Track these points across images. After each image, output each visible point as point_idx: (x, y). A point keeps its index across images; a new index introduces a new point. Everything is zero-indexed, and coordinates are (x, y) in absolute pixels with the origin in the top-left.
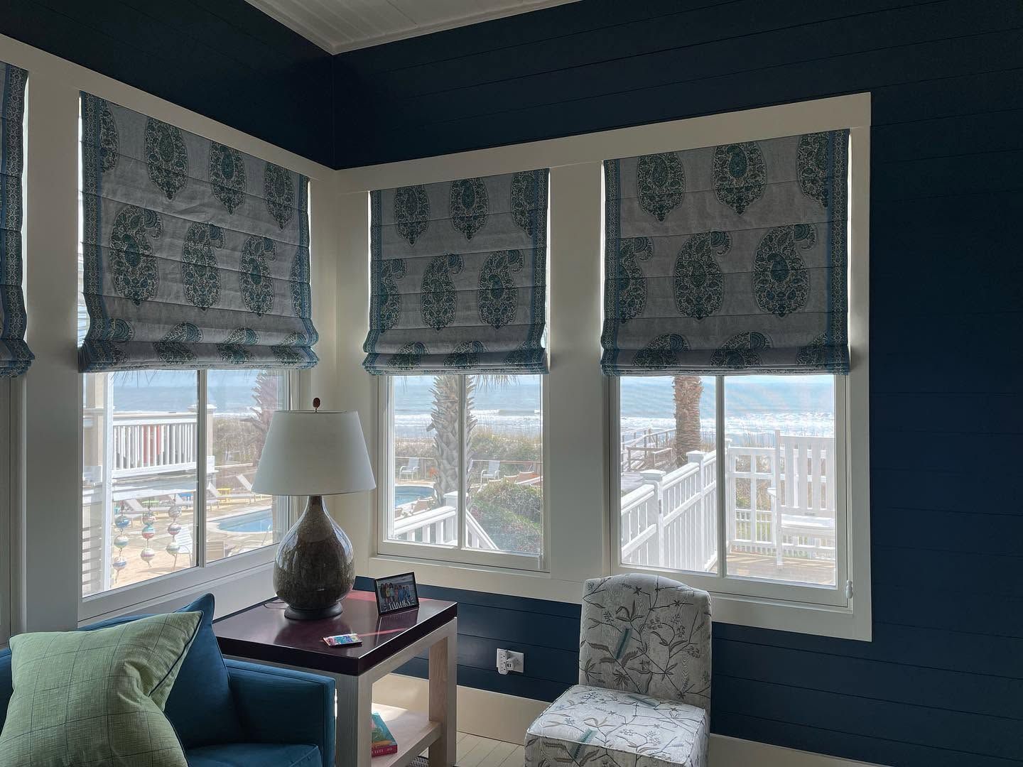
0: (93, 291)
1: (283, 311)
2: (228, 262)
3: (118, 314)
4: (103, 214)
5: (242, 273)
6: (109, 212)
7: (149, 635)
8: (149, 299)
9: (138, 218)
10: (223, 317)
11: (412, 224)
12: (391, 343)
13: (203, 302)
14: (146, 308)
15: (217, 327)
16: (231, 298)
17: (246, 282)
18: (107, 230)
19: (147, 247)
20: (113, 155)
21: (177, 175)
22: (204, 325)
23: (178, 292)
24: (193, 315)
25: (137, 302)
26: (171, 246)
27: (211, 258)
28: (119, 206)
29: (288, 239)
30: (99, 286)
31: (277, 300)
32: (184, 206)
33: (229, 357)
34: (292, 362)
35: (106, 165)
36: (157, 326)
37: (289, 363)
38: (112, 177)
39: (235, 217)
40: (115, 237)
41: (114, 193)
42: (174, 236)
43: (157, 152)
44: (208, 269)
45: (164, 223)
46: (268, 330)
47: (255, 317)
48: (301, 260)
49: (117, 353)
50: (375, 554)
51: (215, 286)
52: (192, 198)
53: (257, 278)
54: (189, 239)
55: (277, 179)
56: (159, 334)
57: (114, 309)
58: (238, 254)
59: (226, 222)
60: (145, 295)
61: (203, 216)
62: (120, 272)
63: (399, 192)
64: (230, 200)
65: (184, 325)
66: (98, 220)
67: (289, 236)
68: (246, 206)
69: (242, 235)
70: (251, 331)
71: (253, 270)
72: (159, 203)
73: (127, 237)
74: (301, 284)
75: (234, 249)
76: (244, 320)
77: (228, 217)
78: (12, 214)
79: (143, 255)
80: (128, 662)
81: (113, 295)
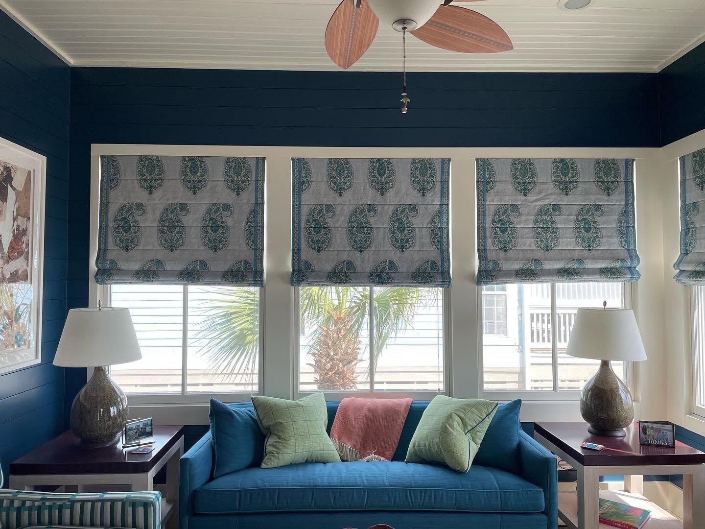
0: (482, 248)
1: (610, 246)
2: (565, 223)
3: (494, 258)
4: (487, 212)
5: (576, 228)
6: (490, 210)
7: (468, 405)
8: (513, 249)
9: (507, 210)
10: (561, 254)
11: (702, 176)
12: (690, 262)
13: (547, 247)
14: (510, 254)
15: (556, 260)
16: (568, 242)
17: (579, 232)
18: (489, 219)
19: (511, 223)
20: (493, 183)
21: (530, 183)
22: (546, 259)
23: (531, 243)
24: (539, 255)
25: (505, 251)
26: (526, 220)
27: (553, 222)
28: (496, 207)
29: (615, 201)
30: (485, 245)
31: (604, 240)
32: (534, 198)
33: (564, 276)
34: (617, 278)
35: (489, 188)
36: (516, 262)
37: (613, 278)
38: (492, 194)
39: (570, 197)
40: (493, 221)
41: (493, 200)
42: (528, 215)
43: (518, 175)
44: (551, 229)
45: (522, 210)
46: (594, 258)
47: (586, 252)
48: (627, 212)
49: (493, 276)
50: (691, 413)
51: (556, 237)
52: (540, 193)
53: (587, 229)
54: (538, 215)
55: (605, 167)
56: (517, 266)
57: (491, 255)
58: (573, 217)
59: (563, 201)
60: (511, 247)
61: (547, 200)
62: (496, 237)
63: (694, 155)
64: (566, 189)
65: (533, 260)
66: (484, 215)
67: (617, 199)
68: (579, 189)
69: (576, 206)
70: (580, 261)
71: (584, 225)
72: (519, 200)
73: (500, 221)
74: (627, 227)
75: (570, 215)
76: (576, 255)
77: (565, 198)
78: (445, 220)
79: (509, 227)
80: (454, 413)
81: (492, 248)
